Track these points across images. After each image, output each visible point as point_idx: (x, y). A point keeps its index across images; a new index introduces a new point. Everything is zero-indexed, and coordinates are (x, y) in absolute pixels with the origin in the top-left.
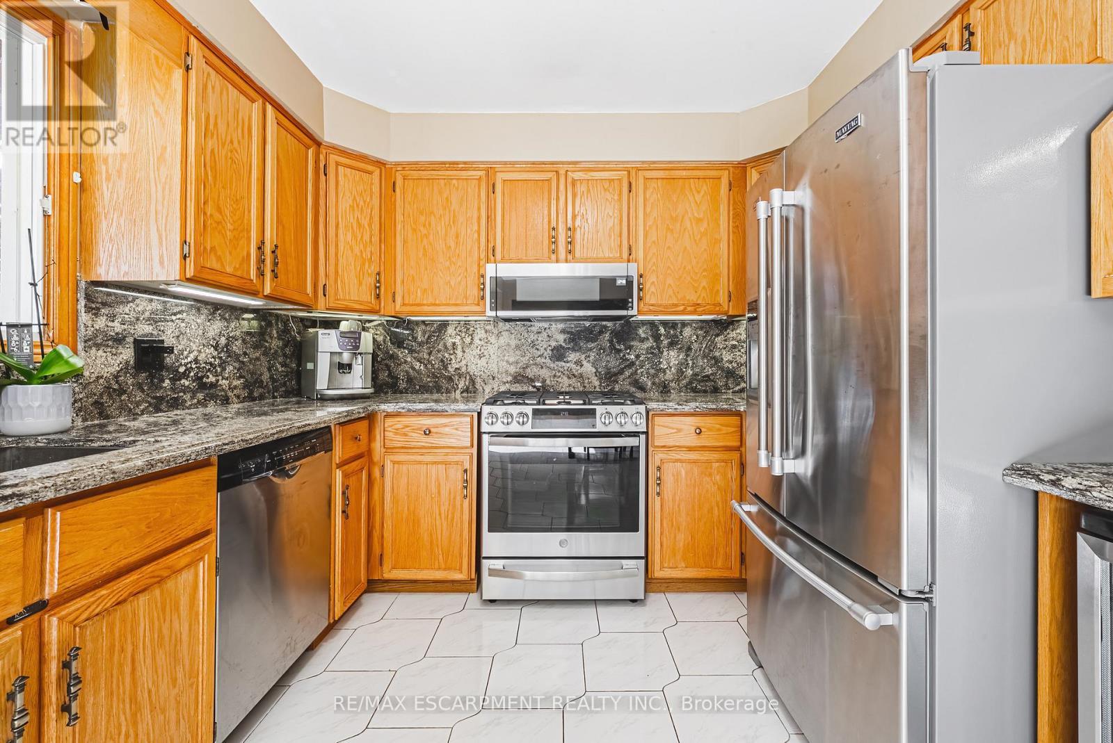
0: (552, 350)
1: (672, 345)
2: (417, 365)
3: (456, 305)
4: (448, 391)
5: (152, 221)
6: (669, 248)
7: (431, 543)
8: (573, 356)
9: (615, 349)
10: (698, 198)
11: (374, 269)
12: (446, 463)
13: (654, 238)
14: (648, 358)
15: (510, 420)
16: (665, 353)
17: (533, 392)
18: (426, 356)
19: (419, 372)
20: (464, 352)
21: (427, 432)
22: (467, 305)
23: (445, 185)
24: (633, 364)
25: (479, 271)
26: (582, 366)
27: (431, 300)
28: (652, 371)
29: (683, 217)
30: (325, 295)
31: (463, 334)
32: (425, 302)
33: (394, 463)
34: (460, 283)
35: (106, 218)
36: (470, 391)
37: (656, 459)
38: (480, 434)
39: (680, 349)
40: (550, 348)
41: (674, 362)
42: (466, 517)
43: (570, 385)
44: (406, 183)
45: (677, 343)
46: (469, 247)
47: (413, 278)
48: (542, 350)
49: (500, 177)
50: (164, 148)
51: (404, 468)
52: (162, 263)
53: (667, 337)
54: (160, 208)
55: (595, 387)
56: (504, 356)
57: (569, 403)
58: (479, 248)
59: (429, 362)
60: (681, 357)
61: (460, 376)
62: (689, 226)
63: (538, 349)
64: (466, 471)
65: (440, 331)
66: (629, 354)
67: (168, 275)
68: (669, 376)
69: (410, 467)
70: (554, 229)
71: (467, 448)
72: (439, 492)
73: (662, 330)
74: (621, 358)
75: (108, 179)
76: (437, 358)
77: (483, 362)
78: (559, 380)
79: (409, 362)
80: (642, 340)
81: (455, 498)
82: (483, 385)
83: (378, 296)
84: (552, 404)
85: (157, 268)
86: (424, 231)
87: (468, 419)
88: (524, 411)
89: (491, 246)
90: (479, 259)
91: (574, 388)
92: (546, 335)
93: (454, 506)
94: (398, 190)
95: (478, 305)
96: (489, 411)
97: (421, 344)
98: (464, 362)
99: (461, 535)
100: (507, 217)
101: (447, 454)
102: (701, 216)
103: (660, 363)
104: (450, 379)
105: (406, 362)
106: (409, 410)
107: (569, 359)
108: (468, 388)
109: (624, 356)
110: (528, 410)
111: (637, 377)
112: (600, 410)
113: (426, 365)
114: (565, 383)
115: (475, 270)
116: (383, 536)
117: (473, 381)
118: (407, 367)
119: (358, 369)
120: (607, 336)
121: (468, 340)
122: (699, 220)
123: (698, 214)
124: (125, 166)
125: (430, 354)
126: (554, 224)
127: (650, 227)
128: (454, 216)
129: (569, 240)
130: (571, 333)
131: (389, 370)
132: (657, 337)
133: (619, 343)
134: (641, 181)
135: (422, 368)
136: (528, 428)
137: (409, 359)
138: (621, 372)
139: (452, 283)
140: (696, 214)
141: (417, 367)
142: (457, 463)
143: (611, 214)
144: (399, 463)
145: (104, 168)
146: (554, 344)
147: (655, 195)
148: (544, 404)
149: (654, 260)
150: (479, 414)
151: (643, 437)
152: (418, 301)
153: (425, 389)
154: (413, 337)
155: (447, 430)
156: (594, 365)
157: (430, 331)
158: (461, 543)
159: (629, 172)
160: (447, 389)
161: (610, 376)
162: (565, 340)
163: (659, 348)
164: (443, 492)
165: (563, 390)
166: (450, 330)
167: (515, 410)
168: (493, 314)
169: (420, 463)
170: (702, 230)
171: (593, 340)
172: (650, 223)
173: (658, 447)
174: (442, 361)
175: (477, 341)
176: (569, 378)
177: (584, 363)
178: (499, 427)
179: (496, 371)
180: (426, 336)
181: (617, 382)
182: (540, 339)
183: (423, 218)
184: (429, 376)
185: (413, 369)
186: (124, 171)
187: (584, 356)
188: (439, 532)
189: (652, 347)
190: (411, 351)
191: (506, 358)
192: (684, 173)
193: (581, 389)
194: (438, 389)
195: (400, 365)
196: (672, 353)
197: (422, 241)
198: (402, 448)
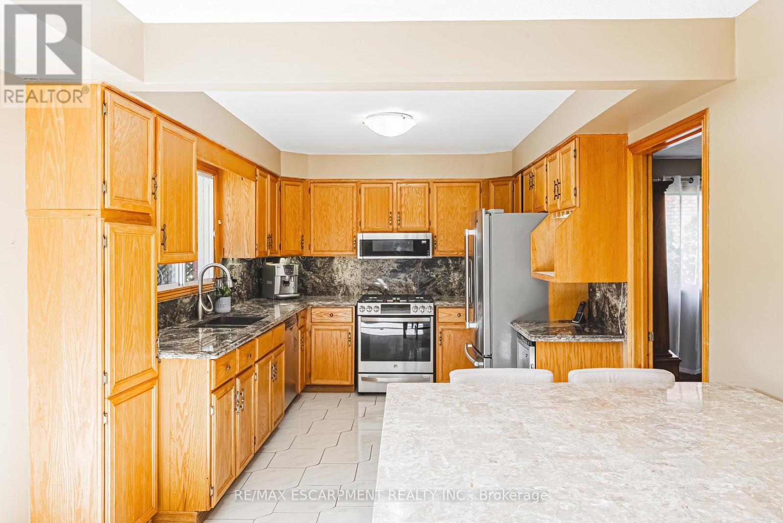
0: (391, 272)
1: (456, 269)
2: (318, 280)
3: (341, 251)
4: (334, 295)
5: (245, 236)
6: (450, 222)
7: (334, 367)
8: (402, 275)
9: (425, 271)
10: (464, 197)
11: (300, 234)
12: (340, 330)
13: (442, 217)
14: (443, 277)
15: (371, 310)
16: (452, 274)
17: (380, 295)
18: (322, 275)
19: (318, 284)
20: (343, 273)
21: (332, 315)
22: (347, 251)
23: (335, 190)
24: (434, 279)
25: (353, 234)
26: (407, 281)
27: (328, 249)
28: (445, 284)
29: (457, 206)
30: (280, 249)
31: (342, 263)
32: (325, 250)
33: (316, 329)
34: (343, 240)
35: (228, 235)
36: (347, 294)
37: (439, 328)
38: (356, 316)
39: (460, 271)
40: (389, 271)
41: (457, 279)
42: (350, 355)
43: (400, 291)
44: (316, 190)
45: (458, 268)
46: (348, 222)
47: (319, 237)
48: (385, 273)
49: (363, 186)
50: (249, 211)
51: (320, 332)
52: (248, 252)
53: (453, 265)
54: (247, 232)
55: (414, 292)
56: (365, 275)
57: (399, 301)
58: (353, 222)
59: (324, 278)
60: (461, 276)
61: (341, 286)
62: (460, 211)
63: (383, 272)
64: (350, 333)
65: (330, 262)
66: (432, 274)
67: (251, 256)
68: (454, 286)
69: (324, 332)
70: (391, 213)
71: (350, 323)
72: (337, 343)
73: (450, 262)
74: (428, 277)
75: (229, 221)
76: (328, 277)
77: (353, 278)
78: (395, 288)
79: (313, 278)
80: (441, 267)
81: (344, 346)
82: (353, 291)
83: (302, 247)
84: (390, 302)
85: (247, 254)
86: (325, 214)
87: (351, 309)
88: (377, 305)
89: (359, 221)
90: (353, 228)
91: (403, 293)
92: (387, 264)
93: (344, 350)
94: (312, 193)
95: (353, 251)
96: (361, 305)
97: (320, 269)
98: (343, 279)
99: (348, 364)
100: (367, 207)
101: (341, 326)
102: (466, 206)
103: (450, 279)
104: (335, 288)
105: (311, 278)
106: (323, 305)
107: (400, 277)
108: (345, 293)
109: (430, 275)
110: (379, 305)
111: (437, 287)
112: (412, 305)
113: (322, 280)
114: (398, 291)
115: (351, 233)
116: (311, 364)
117: (347, 289)
118: (312, 281)
119: (292, 284)
120: (420, 264)
121: (345, 267)
122: (465, 208)
123: (464, 205)
124: (235, 216)
125: (324, 274)
126: (391, 210)
127: (440, 212)
128: (340, 206)
129: (399, 219)
130: (401, 263)
131: (302, 282)
132: (447, 265)
133: (427, 268)
134: (435, 189)
135: (320, 281)
136: (379, 313)
137: (313, 277)
138: (428, 284)
139: (339, 240)
140: (463, 205)
141: (317, 281)
142: (345, 330)
143: (420, 205)
144: (318, 330)
145: (227, 218)
146: (391, 269)
147: (442, 195)
148: (387, 302)
149: (442, 228)
150: (356, 307)
151: (432, 318)
152: (322, 249)
153: (322, 293)
154: (315, 265)
155: (341, 314)
156: (413, 280)
157: (324, 261)
158: (348, 368)
159: (429, 183)
160: (334, 293)
161: (422, 286)
162: (398, 267)
163: (448, 271)
164: (339, 343)
165: (397, 294)
166: (335, 261)
167: (373, 305)
168: (361, 258)
169: (328, 330)
170: (467, 213)
171: (413, 267)
172: (440, 210)
173: (440, 322)
174: (331, 278)
175: (349, 267)
176: (400, 287)
177: (408, 279)
178: (366, 313)
179: (360, 283)
180: (322, 265)
181: (426, 290)
182: (384, 266)
183: (324, 207)
184: (324, 286)
185: (316, 282)
186: (234, 218)
187: (407, 275)
188: (337, 362)
189: (445, 271)
190: (314, 272)
191: (366, 276)
192: (457, 184)
193: (406, 293)
194: (329, 293)
195: (308, 280)
196: (456, 274)
197: (324, 219)
198: (320, 322)
